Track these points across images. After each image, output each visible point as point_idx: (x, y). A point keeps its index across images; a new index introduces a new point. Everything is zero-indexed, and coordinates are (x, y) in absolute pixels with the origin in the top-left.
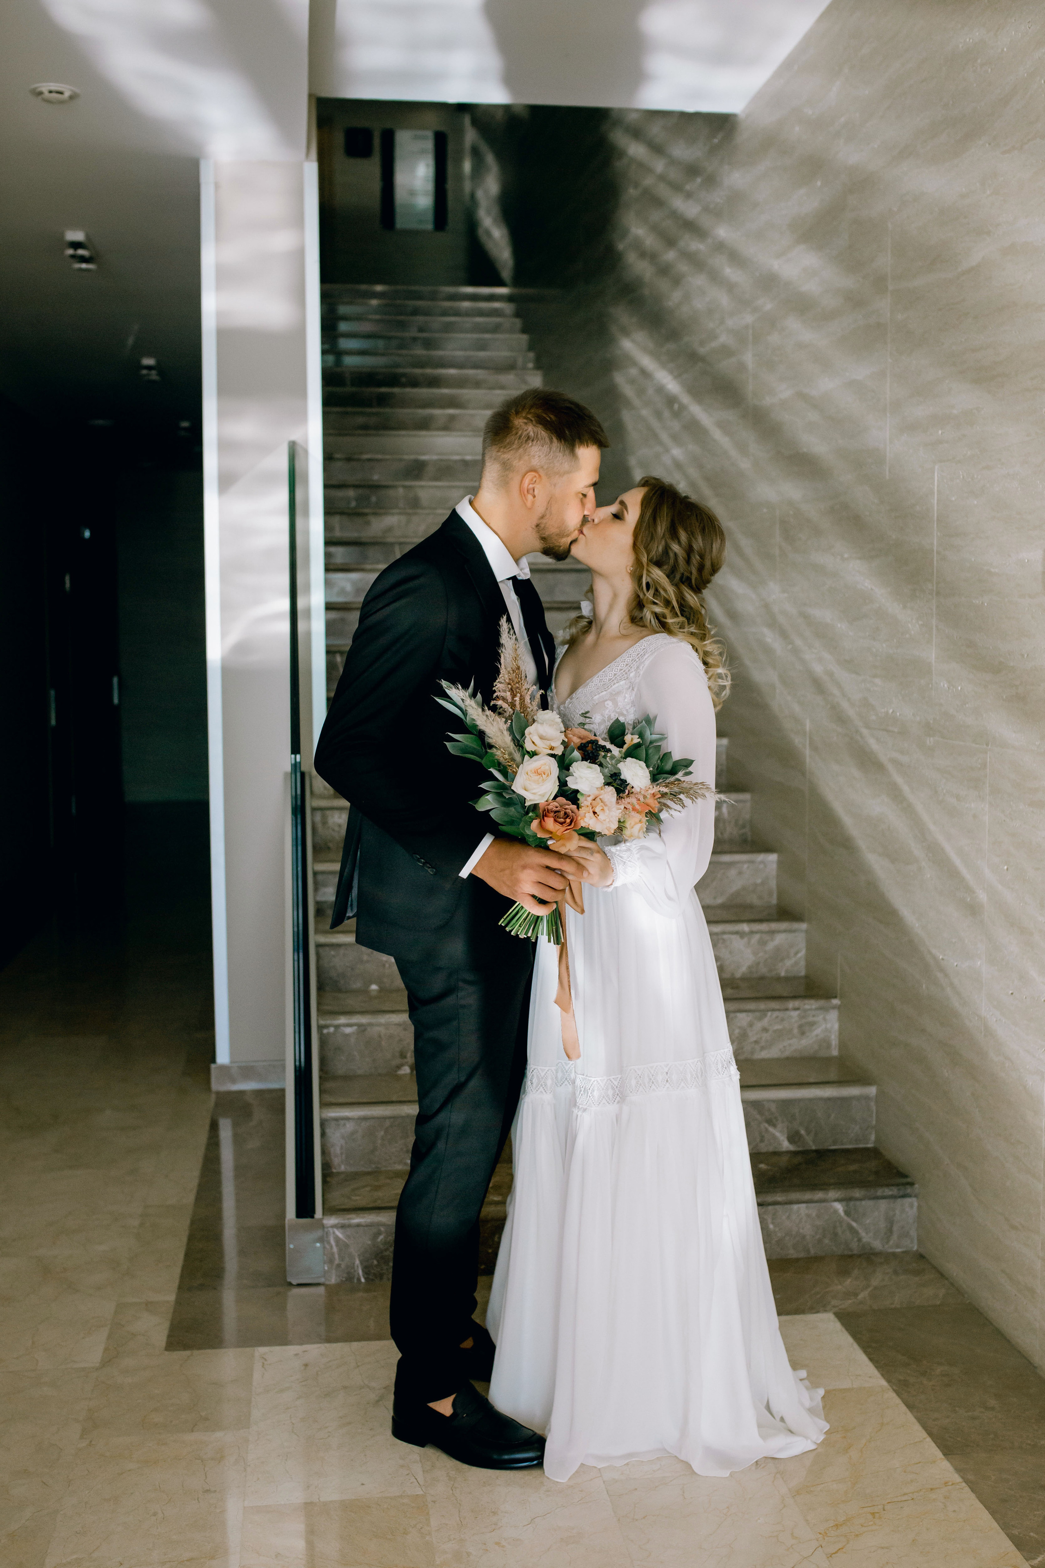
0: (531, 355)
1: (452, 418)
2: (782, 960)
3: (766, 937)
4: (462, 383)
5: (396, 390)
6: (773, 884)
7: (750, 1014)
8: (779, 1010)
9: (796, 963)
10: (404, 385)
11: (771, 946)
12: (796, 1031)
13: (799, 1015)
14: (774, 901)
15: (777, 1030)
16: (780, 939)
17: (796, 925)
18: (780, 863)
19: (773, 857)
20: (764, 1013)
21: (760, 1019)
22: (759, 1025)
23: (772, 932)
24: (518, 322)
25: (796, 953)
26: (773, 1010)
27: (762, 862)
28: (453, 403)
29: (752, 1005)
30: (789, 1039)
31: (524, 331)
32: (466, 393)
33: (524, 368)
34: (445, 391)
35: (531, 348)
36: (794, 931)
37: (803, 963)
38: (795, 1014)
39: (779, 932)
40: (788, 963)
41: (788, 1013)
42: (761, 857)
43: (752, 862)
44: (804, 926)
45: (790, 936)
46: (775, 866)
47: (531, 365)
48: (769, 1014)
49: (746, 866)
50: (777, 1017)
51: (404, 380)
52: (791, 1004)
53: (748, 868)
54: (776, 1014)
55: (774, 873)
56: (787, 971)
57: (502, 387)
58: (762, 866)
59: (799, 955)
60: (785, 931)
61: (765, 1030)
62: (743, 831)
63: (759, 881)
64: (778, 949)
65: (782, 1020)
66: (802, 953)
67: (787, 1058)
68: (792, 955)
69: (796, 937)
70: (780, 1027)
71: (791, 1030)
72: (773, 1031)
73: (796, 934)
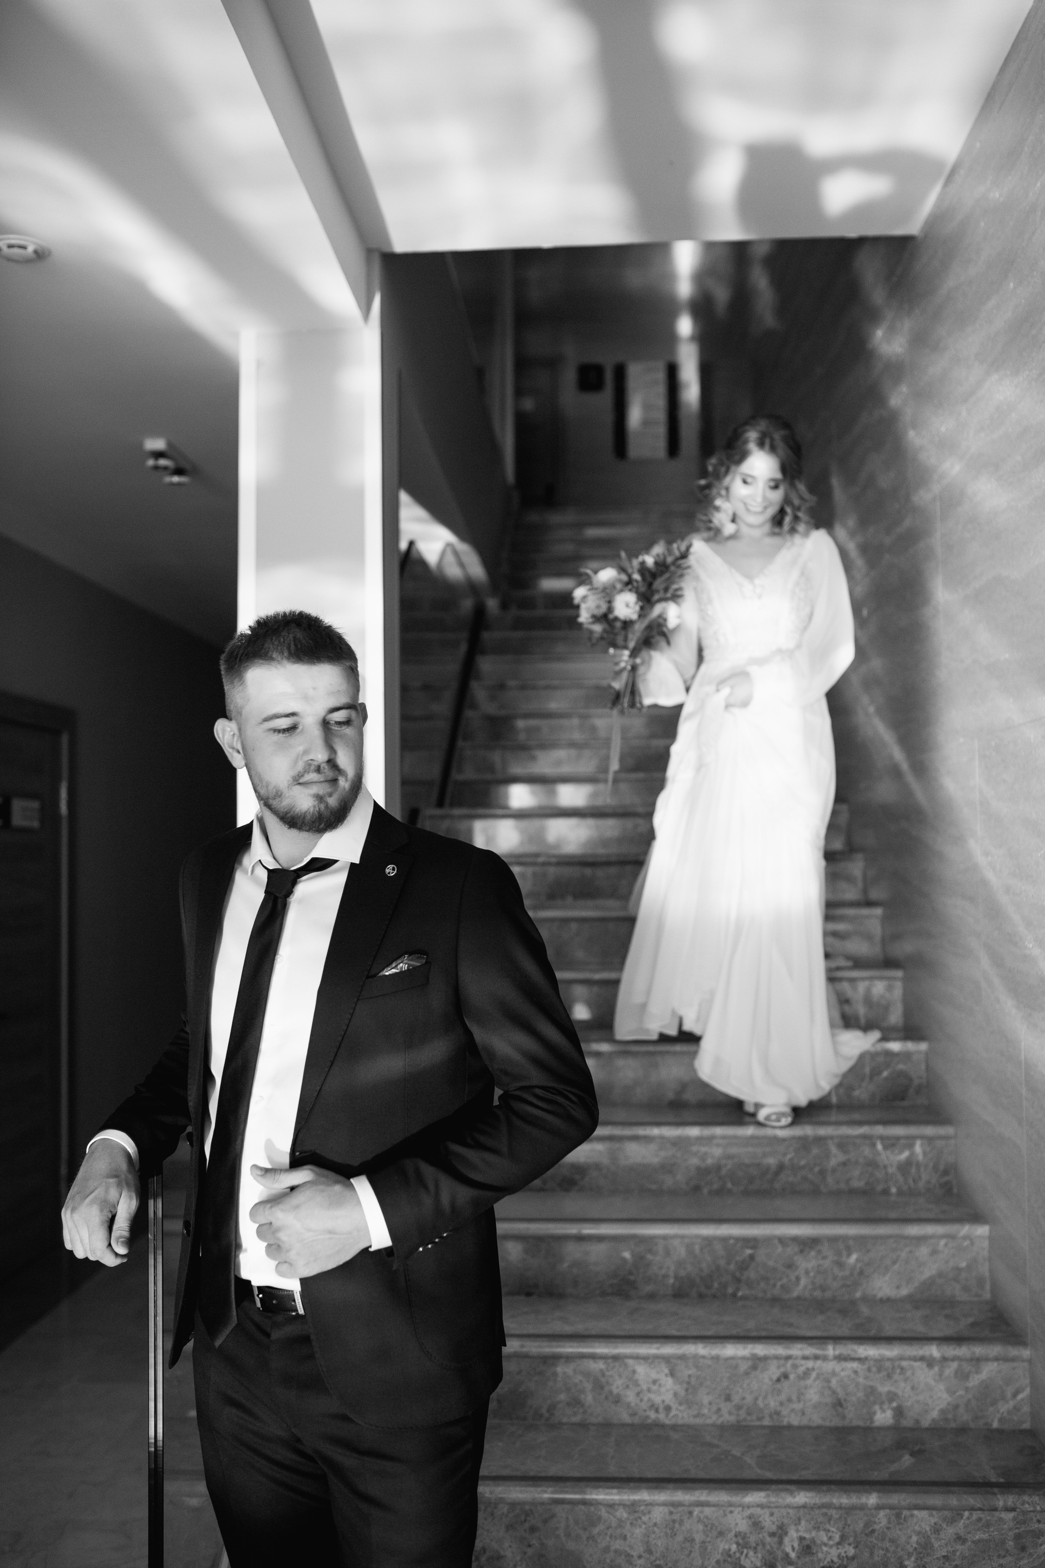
2: (994, 1403)
3: (967, 1367)
6: (984, 1268)
7: (934, 1512)
8: (982, 1509)
9: (1016, 1409)
11: (975, 1381)
12: (1010, 1544)
13: (1014, 1518)
14: (988, 1296)
15: (979, 1541)
16: (988, 1370)
17: (1013, 1351)
18: (992, 1238)
19: (982, 1230)
20: (957, 1514)
21: (952, 1521)
22: (950, 1531)
23: (977, 1361)
25: (1015, 1395)
26: (972, 1509)
27: (965, 1238)
29: (936, 1500)
30: (999, 1556)
36: (1013, 1360)
37: (1027, 1409)
38: (1007, 1515)
39: (987, 1359)
40: (1004, 1408)
41: (996, 1513)
42: (965, 1229)
43: (952, 1237)
44: (1026, 1352)
45: (1006, 1367)
46: (986, 1244)
48: (966, 1514)
49: (943, 1242)
50: (980, 1520)
52: (1002, 1500)
53: (946, 1245)
54: (976, 1515)
55: (986, 1252)
56: (1001, 1420)
58: (966, 1243)
59: (1020, 1397)
60: (996, 1359)
61: (960, 1539)
62: (946, 1178)
63: (963, 1264)
64: (986, 1389)
65: (988, 1525)
66: (1025, 1393)
68: (1009, 1394)
69: (1014, 1369)
70: (985, 1536)
71: (1003, 1542)
72: (973, 1542)
73: (1015, 1364)
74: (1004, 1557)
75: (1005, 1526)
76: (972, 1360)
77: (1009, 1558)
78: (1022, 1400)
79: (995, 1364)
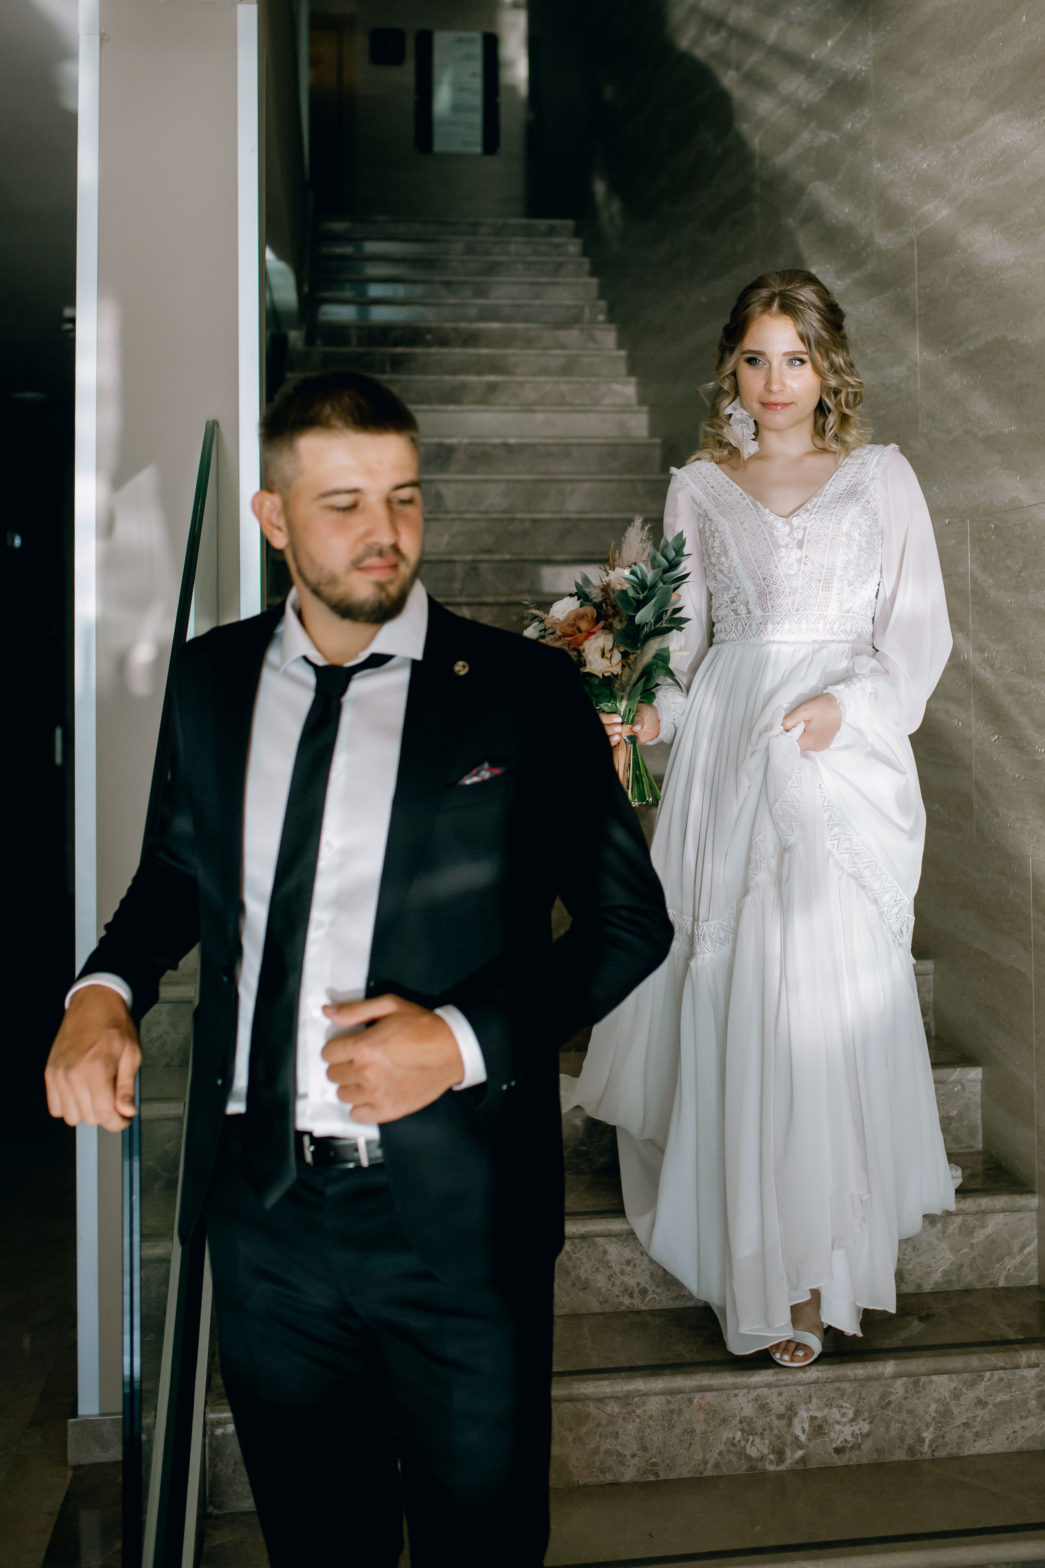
0: (602, 304)
1: (492, 388)
2: (1000, 1259)
3: (971, 1221)
4: (507, 340)
5: (418, 350)
6: (977, 1117)
7: (954, 1376)
8: (1004, 1369)
9: (1024, 1264)
10: (427, 344)
11: (980, 1236)
12: (1032, 1405)
13: (1037, 1375)
14: (979, 1145)
15: (1001, 1403)
16: (995, 1223)
17: (1021, 1201)
18: (986, 1084)
19: (975, 1074)
20: (978, 1373)
21: (972, 1384)
22: (970, 1395)
23: (983, 1213)
24: (586, 262)
25: (1022, 1249)
26: (995, 1369)
27: (958, 1082)
28: (495, 367)
29: (956, 1362)
30: (1021, 1418)
31: (593, 273)
32: (514, 354)
33: (593, 321)
34: (484, 351)
35: (602, 296)
36: (1018, 1210)
37: (1034, 1263)
38: (1030, 1373)
39: (994, 1212)
40: (1010, 1263)
41: (1018, 1372)
42: (956, 1073)
44: (1034, 1201)
45: (1012, 1218)
46: (978, 1088)
47: (601, 317)
48: (988, 1374)
50: (1001, 1380)
51: (429, 337)
52: (1025, 1356)
54: (998, 1374)
55: (978, 1099)
56: (1007, 1277)
57: (563, 347)
58: (957, 1088)
59: (1028, 1251)
60: (1003, 1211)
61: (981, 1403)
63: (953, 1111)
64: (992, 1243)
65: (1010, 1385)
66: (1033, 1247)
67: (1020, 1453)
68: (1016, 1249)
69: (1021, 1219)
70: (1007, 1398)
71: (1025, 1402)
72: (995, 1405)
73: (1021, 1215)
74: (1027, 1417)
75: (1028, 1385)
76: (977, 1213)
77: (1031, 1419)
78: (1029, 1253)
79: (1002, 1215)
